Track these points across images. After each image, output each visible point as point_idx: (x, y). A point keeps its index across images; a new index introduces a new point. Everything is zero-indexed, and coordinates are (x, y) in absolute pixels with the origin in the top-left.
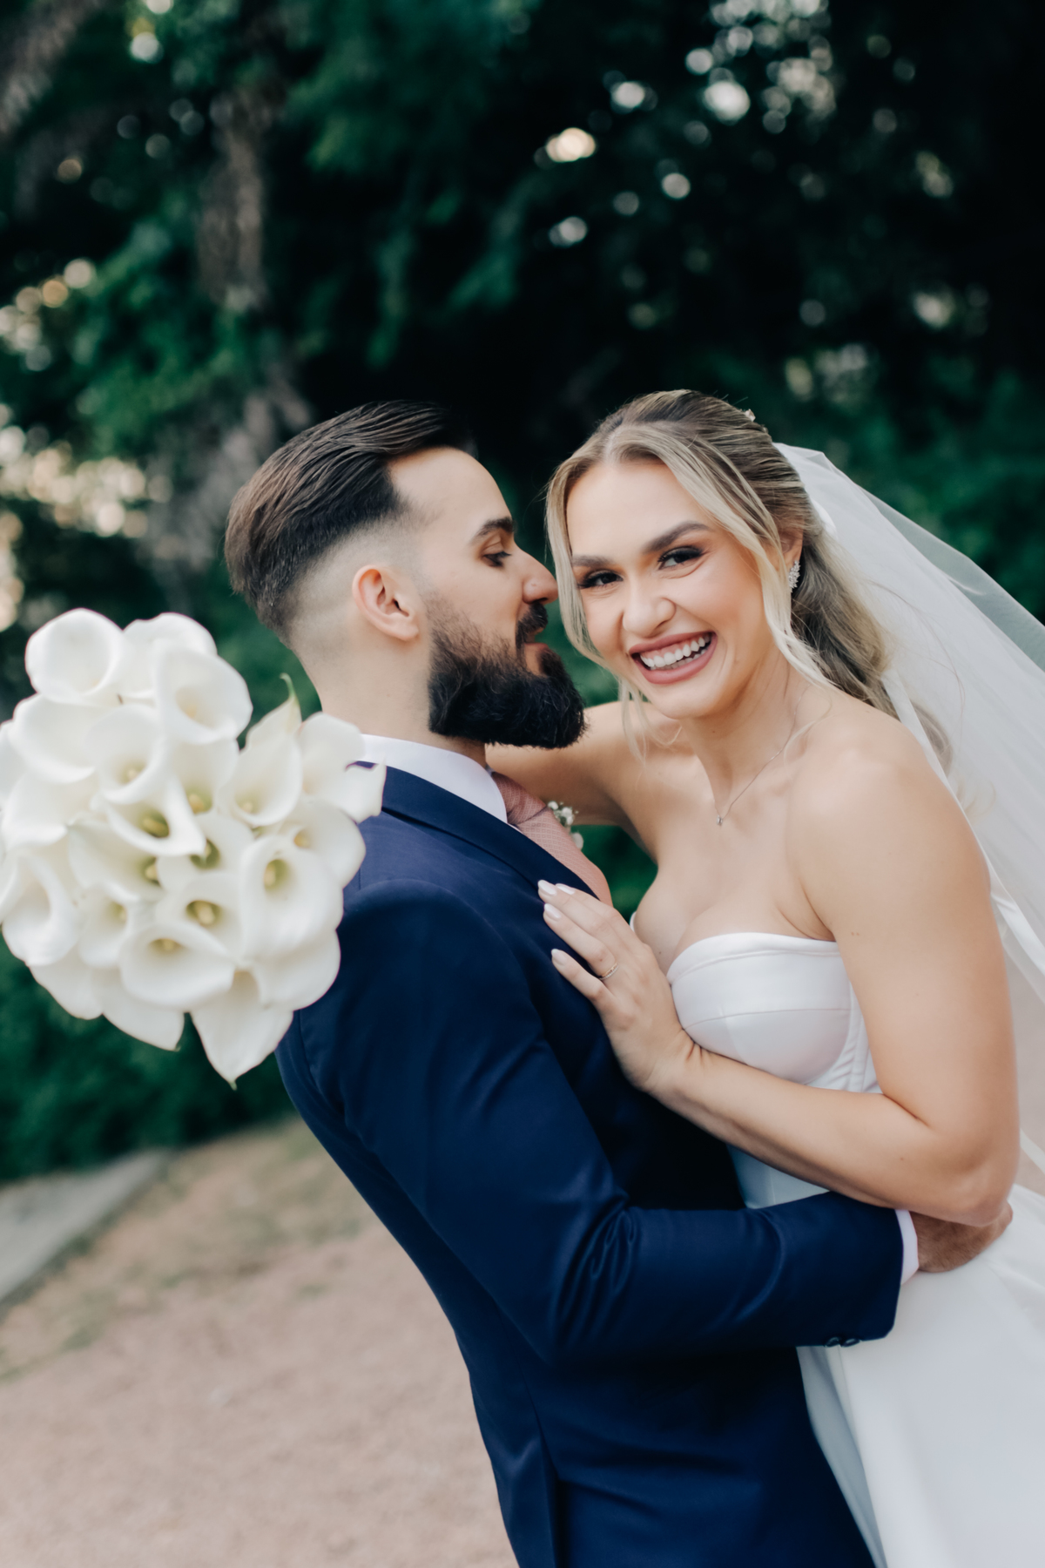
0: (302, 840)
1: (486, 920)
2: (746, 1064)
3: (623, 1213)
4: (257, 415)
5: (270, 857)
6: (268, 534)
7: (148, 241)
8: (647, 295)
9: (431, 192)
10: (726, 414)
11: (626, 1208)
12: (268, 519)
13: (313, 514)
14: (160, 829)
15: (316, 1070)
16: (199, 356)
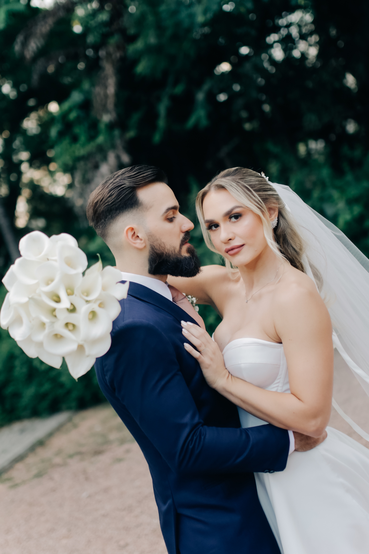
0: (101, 305)
1: (163, 333)
2: (246, 381)
3: (201, 427)
4: (112, 158)
5: (90, 310)
6: (98, 211)
7: (76, 97)
8: (249, 120)
9: (176, 83)
10: (249, 173)
11: (202, 426)
12: (99, 206)
13: (112, 206)
14: (58, 300)
15: (107, 378)
16: (92, 138)
